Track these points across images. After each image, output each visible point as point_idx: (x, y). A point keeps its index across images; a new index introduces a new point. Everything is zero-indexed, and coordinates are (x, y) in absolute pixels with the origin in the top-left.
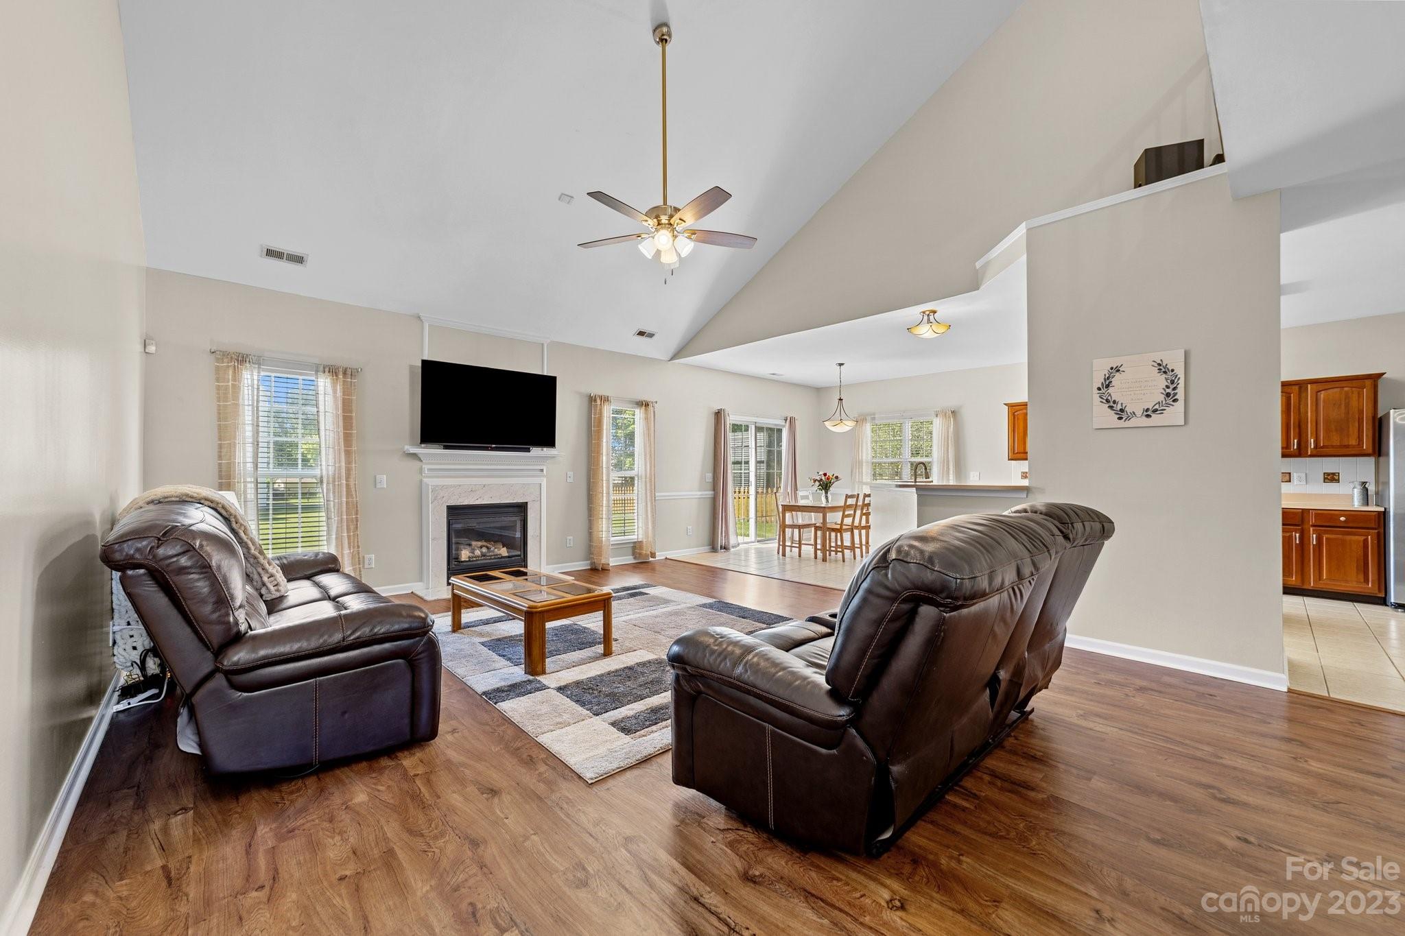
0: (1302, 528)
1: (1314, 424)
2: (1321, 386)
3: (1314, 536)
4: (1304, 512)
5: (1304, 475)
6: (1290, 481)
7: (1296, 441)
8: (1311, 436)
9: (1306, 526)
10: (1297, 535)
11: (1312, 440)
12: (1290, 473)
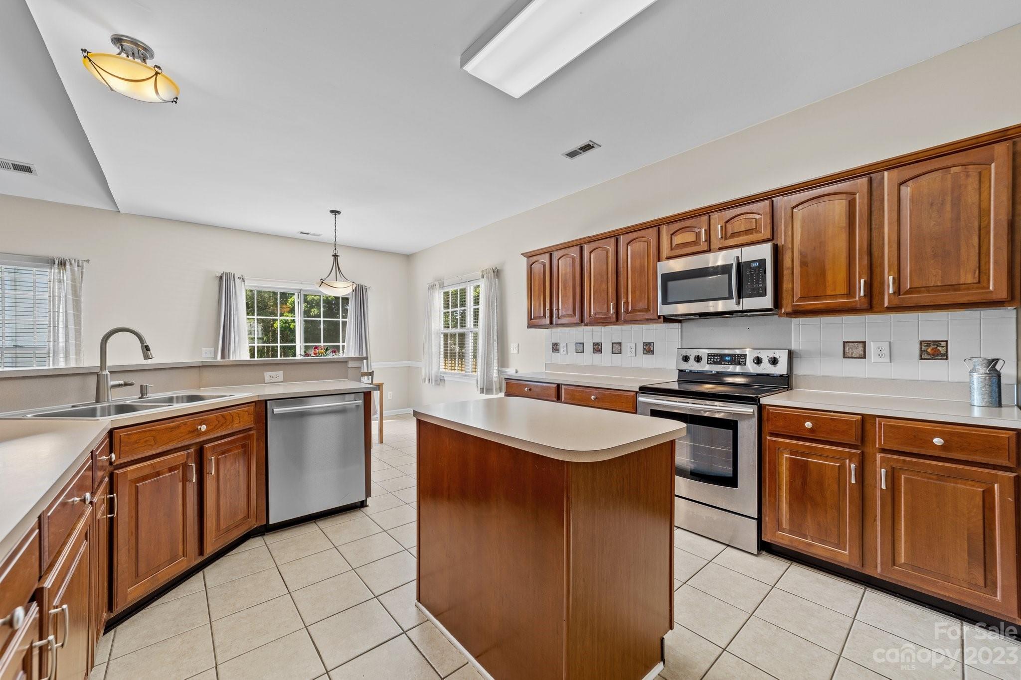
0: (863, 453)
1: (895, 246)
2: (908, 172)
3: (883, 471)
4: (866, 421)
5: (885, 346)
6: (864, 357)
7: (862, 281)
8: (889, 272)
9: (869, 450)
10: (853, 466)
11: (891, 278)
12: (864, 343)
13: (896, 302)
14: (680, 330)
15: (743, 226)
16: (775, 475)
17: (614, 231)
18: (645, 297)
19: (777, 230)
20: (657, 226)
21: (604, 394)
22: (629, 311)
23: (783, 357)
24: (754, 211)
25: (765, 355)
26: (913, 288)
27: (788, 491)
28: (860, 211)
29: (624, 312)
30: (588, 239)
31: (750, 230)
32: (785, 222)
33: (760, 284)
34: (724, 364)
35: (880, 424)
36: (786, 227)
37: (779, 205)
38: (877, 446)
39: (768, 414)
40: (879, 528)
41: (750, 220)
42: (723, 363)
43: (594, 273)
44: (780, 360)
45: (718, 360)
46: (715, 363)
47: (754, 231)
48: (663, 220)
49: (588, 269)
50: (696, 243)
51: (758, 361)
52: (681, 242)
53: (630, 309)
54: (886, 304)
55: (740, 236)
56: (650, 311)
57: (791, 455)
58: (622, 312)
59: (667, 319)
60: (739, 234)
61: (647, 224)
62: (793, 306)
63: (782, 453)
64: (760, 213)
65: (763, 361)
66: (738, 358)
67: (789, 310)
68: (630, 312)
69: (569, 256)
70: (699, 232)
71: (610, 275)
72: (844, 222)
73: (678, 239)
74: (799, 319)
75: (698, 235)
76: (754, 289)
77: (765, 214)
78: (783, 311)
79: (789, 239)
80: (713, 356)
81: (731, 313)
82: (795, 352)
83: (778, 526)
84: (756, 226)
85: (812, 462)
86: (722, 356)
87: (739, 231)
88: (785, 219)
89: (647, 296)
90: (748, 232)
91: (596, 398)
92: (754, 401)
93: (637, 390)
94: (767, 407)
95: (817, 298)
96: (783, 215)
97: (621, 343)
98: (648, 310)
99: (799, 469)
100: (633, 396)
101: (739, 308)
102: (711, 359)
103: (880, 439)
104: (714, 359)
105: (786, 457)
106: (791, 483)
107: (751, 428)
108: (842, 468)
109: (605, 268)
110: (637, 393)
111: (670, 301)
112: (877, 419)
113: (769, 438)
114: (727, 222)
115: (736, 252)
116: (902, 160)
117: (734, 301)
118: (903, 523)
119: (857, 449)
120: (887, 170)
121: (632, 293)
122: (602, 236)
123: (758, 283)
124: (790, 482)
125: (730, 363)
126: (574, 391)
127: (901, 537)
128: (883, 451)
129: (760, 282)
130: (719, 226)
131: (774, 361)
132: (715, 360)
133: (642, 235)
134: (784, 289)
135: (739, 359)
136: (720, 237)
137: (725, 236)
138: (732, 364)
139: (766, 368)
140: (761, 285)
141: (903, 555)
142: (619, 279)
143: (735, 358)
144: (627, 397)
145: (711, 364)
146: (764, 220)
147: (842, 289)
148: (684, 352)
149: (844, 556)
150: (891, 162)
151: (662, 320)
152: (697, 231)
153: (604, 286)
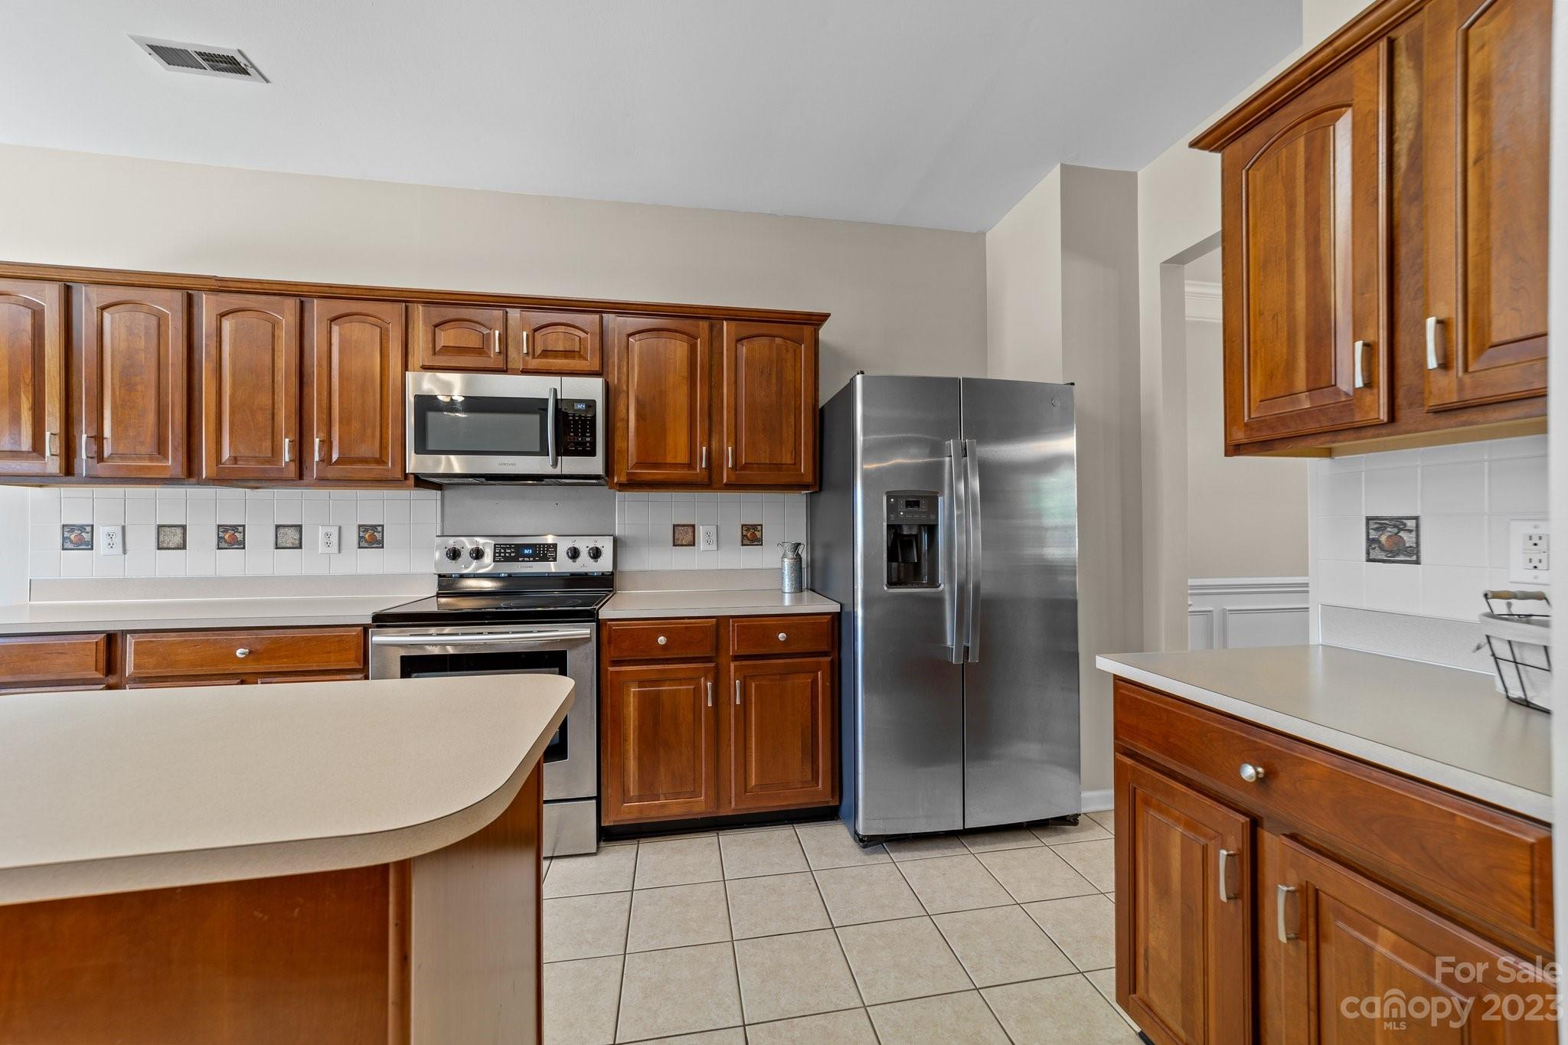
0: (717, 666)
1: (733, 412)
3: (737, 683)
6: (694, 544)
9: (723, 660)
10: (709, 684)
11: (730, 449)
12: (693, 526)
13: (733, 479)
14: (439, 502)
15: (560, 343)
16: (618, 722)
17: (296, 284)
18: (373, 436)
19: (608, 360)
20: (406, 302)
21: (276, 641)
22: (333, 461)
23: (606, 546)
24: (577, 325)
25: (584, 545)
26: (748, 464)
27: (636, 741)
28: (701, 361)
29: (322, 460)
30: (214, 282)
31: (572, 351)
32: (618, 351)
33: (588, 437)
34: (523, 561)
35: (733, 626)
36: (620, 360)
37: (611, 326)
38: (731, 654)
39: (610, 634)
40: (733, 754)
41: (573, 337)
42: (520, 559)
43: (233, 364)
44: (604, 551)
45: (512, 555)
46: (508, 559)
47: (576, 355)
48: (416, 295)
49: (214, 351)
50: (481, 351)
51: (574, 554)
52: (454, 345)
53: (335, 456)
54: (725, 481)
55: (556, 357)
56: (384, 463)
57: (639, 688)
58: (317, 458)
59: (422, 482)
60: (556, 354)
61: (380, 293)
62: (628, 474)
63: (628, 686)
64: (587, 330)
65: (582, 554)
66: (544, 551)
67: (624, 479)
68: (337, 462)
69: (145, 308)
70: (489, 334)
71: (280, 377)
72: (685, 372)
73: (445, 338)
74: (623, 493)
75: (486, 339)
76: (578, 444)
77: (593, 334)
78: (616, 480)
79: (624, 378)
80: (503, 548)
81: (538, 478)
82: (621, 540)
83: (625, 797)
84: (580, 348)
85: (665, 690)
86: (519, 548)
87: (554, 349)
88: (619, 348)
89: (378, 433)
90: (568, 354)
91: (250, 652)
92: (590, 616)
93: (369, 621)
94: (608, 623)
95: (656, 465)
96: (616, 342)
97: (300, 527)
98: (381, 461)
99: (651, 706)
100: (357, 636)
101: (557, 471)
102: (500, 553)
103: (734, 645)
104: (505, 553)
105: (634, 691)
106: (641, 727)
107: (587, 659)
108: (697, 690)
109: (268, 359)
110: (366, 628)
111: (430, 447)
112: (731, 620)
113: (611, 669)
114: (536, 330)
115: (553, 381)
116: (739, 313)
117: (549, 459)
118: (753, 739)
119: (711, 662)
120: (726, 319)
121: (340, 423)
122: (258, 286)
123: (584, 435)
124: (639, 726)
125: (531, 559)
126: (173, 643)
127: (751, 756)
128: (736, 658)
129: (588, 435)
130: (525, 333)
131: (596, 554)
132: (507, 555)
133: (370, 312)
134: (617, 448)
135: (544, 553)
136: (525, 351)
137: (531, 353)
138: (534, 561)
139: (585, 565)
140: (588, 439)
141: (753, 776)
142: (306, 390)
143: (540, 551)
144: (340, 640)
145: (500, 561)
146: (591, 342)
147: (682, 457)
148: (451, 542)
149: (700, 806)
150: (730, 312)
151: (411, 481)
152: (485, 333)
153: (264, 400)
